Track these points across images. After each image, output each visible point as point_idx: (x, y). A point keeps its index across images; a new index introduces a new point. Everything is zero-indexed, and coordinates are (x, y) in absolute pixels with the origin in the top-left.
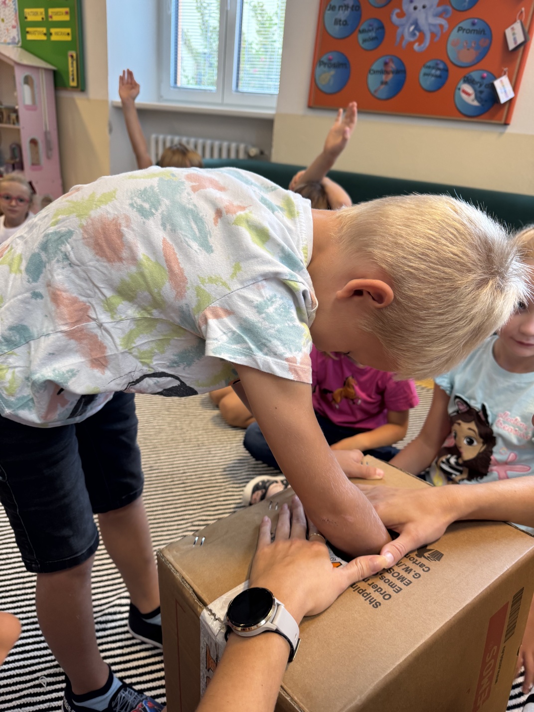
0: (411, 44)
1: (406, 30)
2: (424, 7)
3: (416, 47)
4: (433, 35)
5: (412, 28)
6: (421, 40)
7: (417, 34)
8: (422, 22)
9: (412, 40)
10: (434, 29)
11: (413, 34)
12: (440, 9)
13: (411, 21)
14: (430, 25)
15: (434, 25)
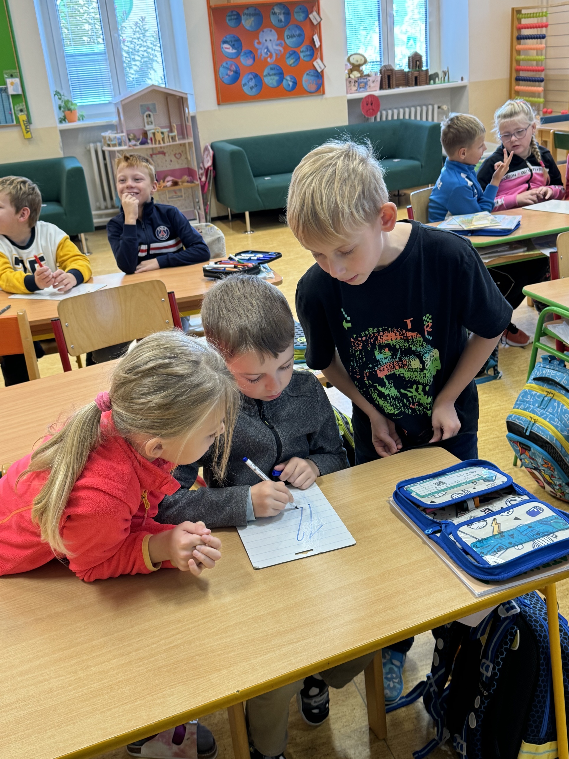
0: (266, 59)
1: (263, 52)
2: (270, 40)
3: (269, 60)
4: (276, 54)
5: (266, 50)
6: (271, 56)
7: (269, 53)
8: (270, 48)
9: (266, 56)
10: (277, 52)
11: (266, 53)
12: (279, 42)
13: (264, 47)
14: (275, 50)
15: (277, 50)
